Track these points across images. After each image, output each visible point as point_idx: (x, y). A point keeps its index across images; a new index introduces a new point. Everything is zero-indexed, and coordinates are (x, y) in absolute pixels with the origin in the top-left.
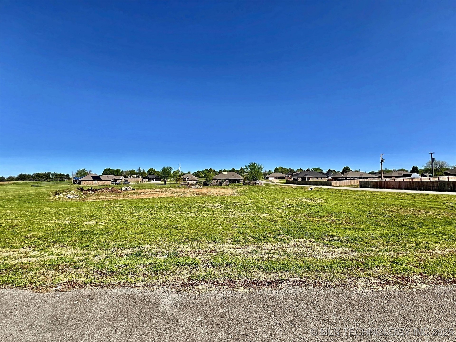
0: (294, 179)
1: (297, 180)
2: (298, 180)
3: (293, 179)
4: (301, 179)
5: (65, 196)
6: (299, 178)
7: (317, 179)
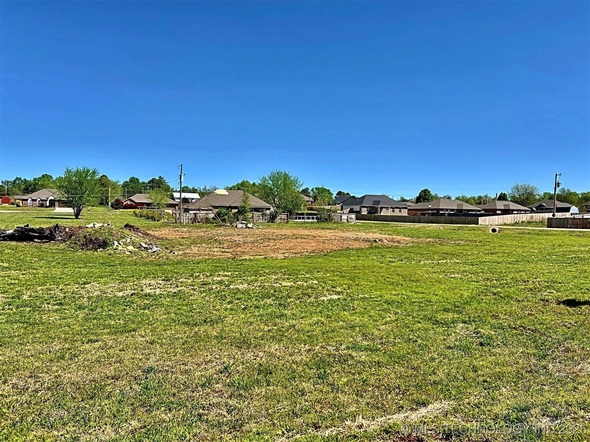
1: (360, 212)
3: (348, 210)
5: (139, 248)
6: (363, 209)
7: (393, 211)
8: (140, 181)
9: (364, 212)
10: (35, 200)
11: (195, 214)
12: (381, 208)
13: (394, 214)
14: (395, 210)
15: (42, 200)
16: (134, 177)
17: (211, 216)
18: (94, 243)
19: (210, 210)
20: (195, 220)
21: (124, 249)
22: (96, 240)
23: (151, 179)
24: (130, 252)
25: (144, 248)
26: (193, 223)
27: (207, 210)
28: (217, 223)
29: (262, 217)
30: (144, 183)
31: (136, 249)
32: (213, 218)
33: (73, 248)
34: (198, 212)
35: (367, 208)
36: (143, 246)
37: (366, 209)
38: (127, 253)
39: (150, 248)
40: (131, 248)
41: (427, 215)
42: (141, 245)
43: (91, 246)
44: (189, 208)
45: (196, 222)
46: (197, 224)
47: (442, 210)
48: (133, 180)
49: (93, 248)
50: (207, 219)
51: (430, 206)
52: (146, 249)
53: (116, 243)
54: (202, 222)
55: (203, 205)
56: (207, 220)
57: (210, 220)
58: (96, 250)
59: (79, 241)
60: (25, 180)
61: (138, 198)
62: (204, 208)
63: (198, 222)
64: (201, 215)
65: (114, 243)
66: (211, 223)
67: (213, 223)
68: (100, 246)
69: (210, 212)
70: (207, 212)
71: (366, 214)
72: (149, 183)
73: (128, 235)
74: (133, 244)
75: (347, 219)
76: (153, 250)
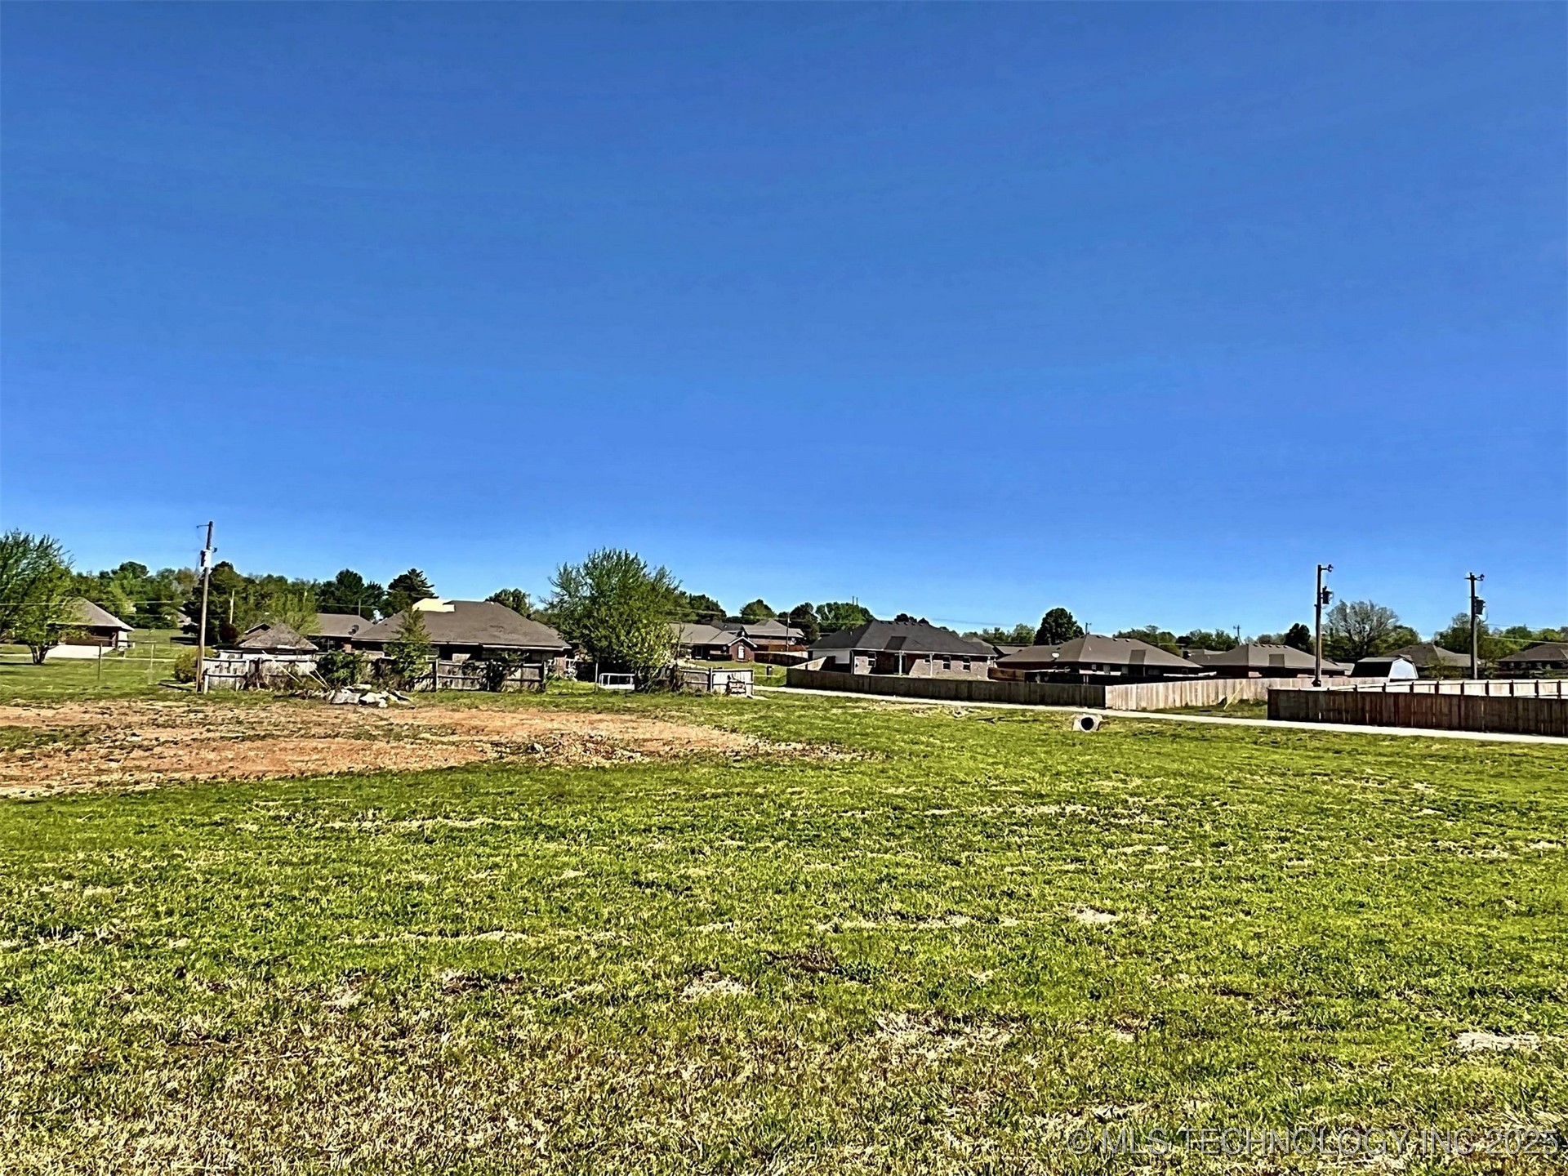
0: (830, 664)
1: (848, 668)
2: (857, 671)
3: (821, 661)
4: (870, 663)
6: (858, 660)
7: (947, 667)
8: (366, 582)
9: (862, 667)
11: (257, 663)
12: (910, 659)
13: (947, 675)
14: (953, 663)
17: (307, 667)
20: (251, 679)
26: (245, 687)
27: (294, 652)
29: (464, 673)
30: (372, 587)
32: (311, 675)
34: (266, 657)
35: (871, 656)
37: (867, 659)
41: (1038, 679)
46: (260, 691)
47: (1087, 666)
48: (348, 580)
50: (290, 676)
51: (1056, 655)
54: (273, 684)
55: (288, 637)
56: (291, 681)
63: (263, 686)
64: (275, 664)
69: (305, 657)
70: (293, 658)
71: (866, 672)
75: (728, 685)
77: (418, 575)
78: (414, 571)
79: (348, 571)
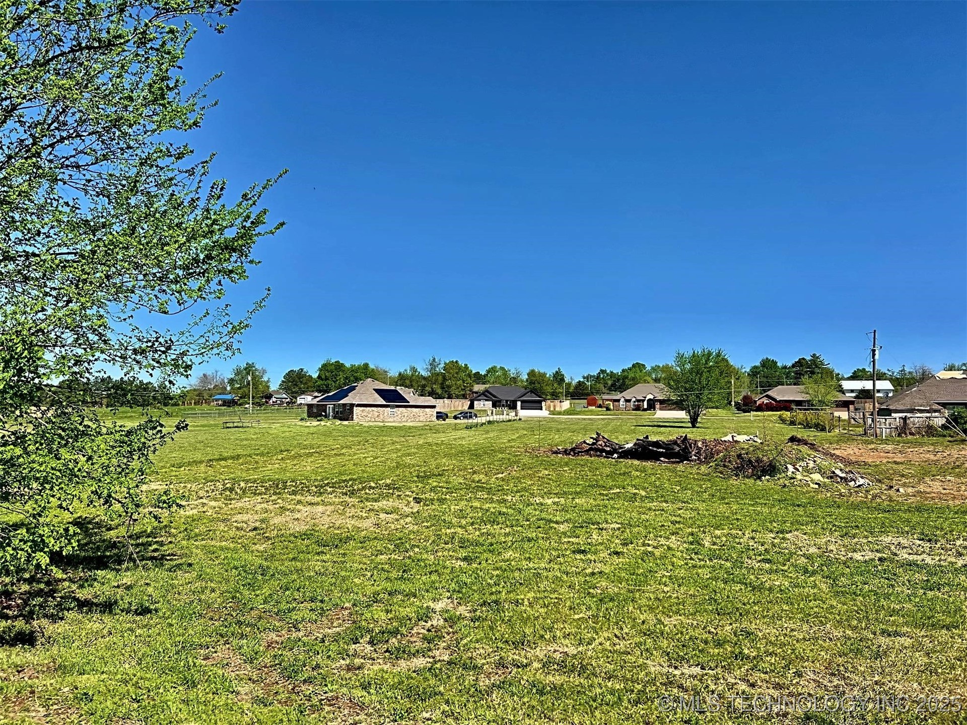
5: (831, 477)
8: (779, 364)
10: (629, 401)
11: (905, 419)
15: (638, 401)
16: (769, 358)
17: (938, 421)
18: (755, 467)
19: (935, 411)
20: (903, 429)
21: (807, 479)
22: (757, 461)
23: (797, 360)
24: (816, 484)
25: (841, 478)
26: (899, 435)
27: (928, 411)
28: (952, 437)
30: (785, 367)
31: (826, 480)
32: (944, 427)
33: (721, 473)
34: (909, 415)
36: (837, 476)
38: (812, 485)
39: (852, 480)
40: (817, 477)
42: (834, 472)
43: (750, 471)
44: (891, 407)
45: (906, 434)
46: (910, 437)
48: (768, 364)
49: (754, 475)
50: (930, 427)
52: (845, 479)
53: (790, 468)
54: (919, 433)
55: (921, 401)
56: (930, 431)
57: (936, 430)
58: (759, 478)
59: (730, 462)
60: (612, 372)
61: (781, 393)
62: (922, 408)
63: (911, 434)
64: (916, 420)
65: (786, 468)
66: (940, 436)
67: (945, 436)
68: (764, 472)
69: (937, 414)
70: (928, 415)
72: (793, 366)
73: (809, 455)
74: (820, 471)
76: (858, 484)
77: (818, 358)
78: (814, 355)
79: (767, 359)
